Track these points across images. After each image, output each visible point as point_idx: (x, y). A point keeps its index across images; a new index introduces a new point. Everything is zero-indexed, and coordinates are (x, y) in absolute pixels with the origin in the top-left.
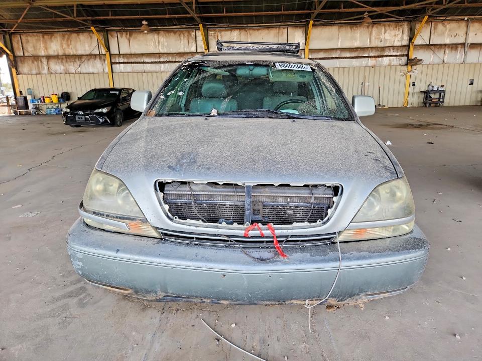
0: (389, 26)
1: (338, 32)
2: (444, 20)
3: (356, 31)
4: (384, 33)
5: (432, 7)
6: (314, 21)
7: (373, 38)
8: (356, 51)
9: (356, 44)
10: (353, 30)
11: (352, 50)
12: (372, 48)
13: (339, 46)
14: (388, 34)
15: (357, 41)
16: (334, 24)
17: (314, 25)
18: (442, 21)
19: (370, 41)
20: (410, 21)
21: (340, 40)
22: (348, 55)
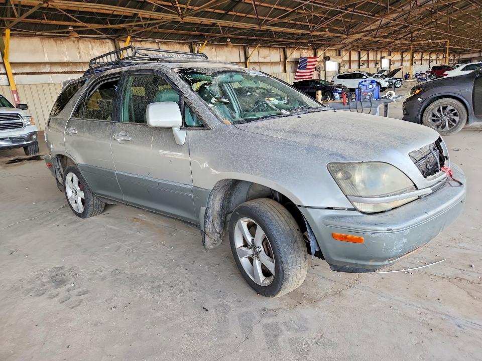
0: (94, 42)
1: (41, 45)
2: (141, 41)
3: (62, 45)
4: (92, 49)
5: (132, 28)
6: (12, 30)
7: (82, 53)
8: (67, 66)
9: (66, 59)
10: (57, 43)
11: (64, 64)
12: (84, 63)
13: (47, 60)
14: (96, 50)
15: (66, 56)
16: (36, 36)
17: (11, 35)
18: (140, 42)
19: (80, 56)
20: (114, 40)
21: (46, 54)
22: (60, 70)
